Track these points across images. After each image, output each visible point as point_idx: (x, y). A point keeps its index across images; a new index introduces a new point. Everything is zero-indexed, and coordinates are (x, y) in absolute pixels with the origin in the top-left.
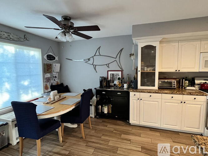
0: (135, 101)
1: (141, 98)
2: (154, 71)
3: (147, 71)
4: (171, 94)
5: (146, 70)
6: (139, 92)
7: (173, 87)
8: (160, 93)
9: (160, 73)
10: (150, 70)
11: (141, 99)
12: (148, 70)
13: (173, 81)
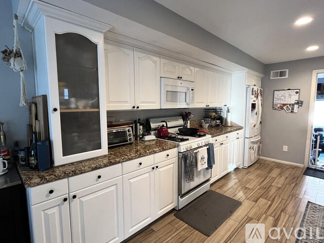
0: (55, 210)
1: (72, 194)
2: (96, 110)
3: (77, 108)
4: (138, 157)
5: (73, 106)
6: (67, 175)
7: (129, 142)
8: (119, 162)
9: (110, 114)
10: (85, 107)
11: (74, 197)
12: (80, 106)
13: (127, 129)
